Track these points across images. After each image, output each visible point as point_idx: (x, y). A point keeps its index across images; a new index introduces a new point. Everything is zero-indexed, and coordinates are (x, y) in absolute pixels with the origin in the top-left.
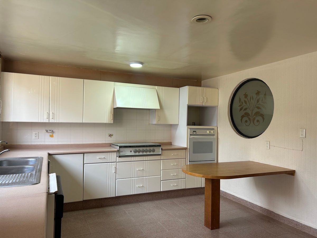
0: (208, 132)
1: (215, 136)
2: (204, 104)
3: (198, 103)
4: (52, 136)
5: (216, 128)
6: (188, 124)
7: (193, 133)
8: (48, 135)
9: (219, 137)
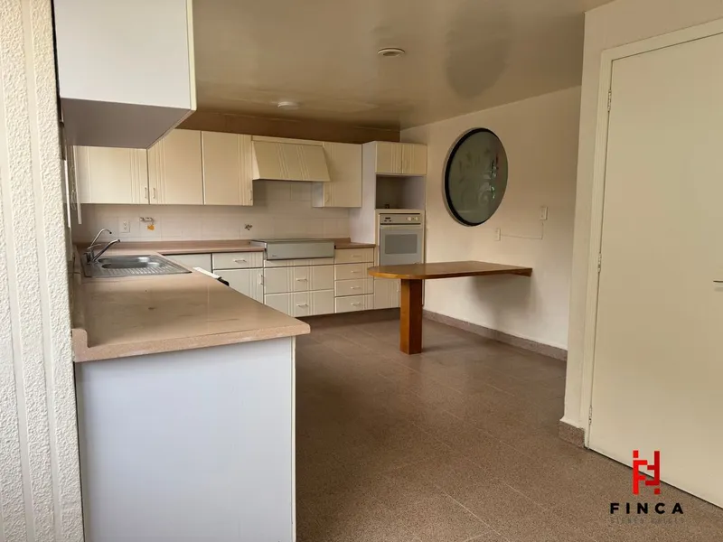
0: (410, 219)
1: (422, 226)
2: (404, 172)
3: (394, 170)
4: (151, 228)
5: (422, 212)
6: (378, 206)
7: (386, 222)
8: (145, 225)
9: (428, 227)
